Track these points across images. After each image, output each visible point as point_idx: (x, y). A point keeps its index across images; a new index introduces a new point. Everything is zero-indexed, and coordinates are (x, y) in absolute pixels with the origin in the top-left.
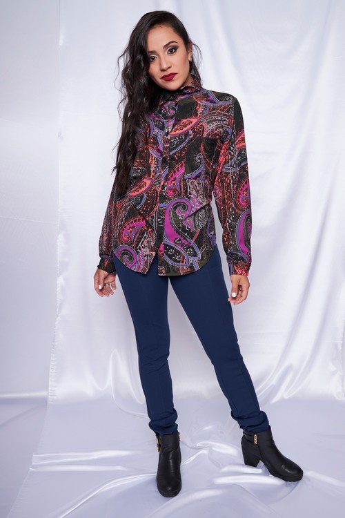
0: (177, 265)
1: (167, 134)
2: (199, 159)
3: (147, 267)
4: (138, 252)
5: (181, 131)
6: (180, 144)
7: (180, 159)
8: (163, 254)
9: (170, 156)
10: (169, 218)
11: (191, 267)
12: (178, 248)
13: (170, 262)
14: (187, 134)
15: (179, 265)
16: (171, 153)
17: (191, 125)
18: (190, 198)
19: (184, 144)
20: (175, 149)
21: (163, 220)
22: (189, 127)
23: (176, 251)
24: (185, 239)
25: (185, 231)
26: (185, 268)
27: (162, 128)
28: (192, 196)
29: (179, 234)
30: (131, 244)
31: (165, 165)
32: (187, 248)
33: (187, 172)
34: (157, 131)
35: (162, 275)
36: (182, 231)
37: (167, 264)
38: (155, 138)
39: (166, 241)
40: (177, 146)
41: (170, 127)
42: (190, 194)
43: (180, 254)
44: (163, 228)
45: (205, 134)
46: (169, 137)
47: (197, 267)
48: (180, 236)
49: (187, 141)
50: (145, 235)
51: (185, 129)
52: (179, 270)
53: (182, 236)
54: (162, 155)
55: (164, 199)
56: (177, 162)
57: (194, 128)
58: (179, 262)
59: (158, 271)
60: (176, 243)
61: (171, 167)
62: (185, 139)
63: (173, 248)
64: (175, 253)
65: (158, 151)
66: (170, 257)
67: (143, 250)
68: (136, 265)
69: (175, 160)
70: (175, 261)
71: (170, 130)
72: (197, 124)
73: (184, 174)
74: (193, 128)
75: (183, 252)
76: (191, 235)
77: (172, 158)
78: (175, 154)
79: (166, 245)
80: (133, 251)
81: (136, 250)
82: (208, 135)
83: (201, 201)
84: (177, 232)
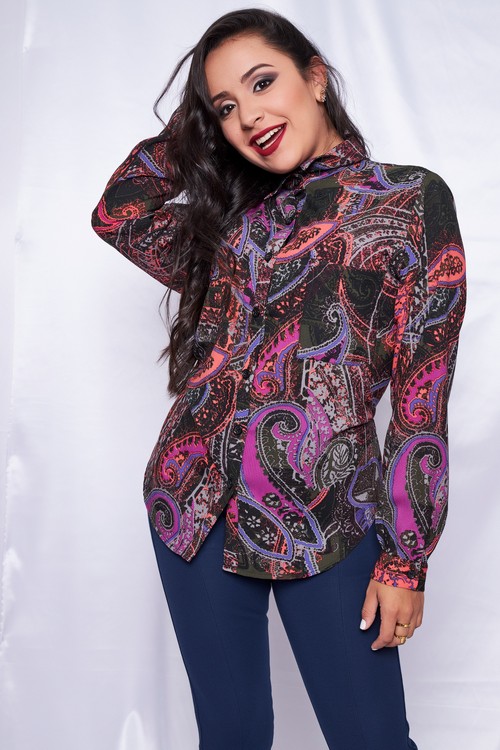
0: (264, 554)
1: (268, 257)
2: (335, 314)
3: (194, 545)
4: (184, 510)
5: (297, 251)
6: (290, 281)
7: (290, 312)
8: (236, 524)
9: (268, 306)
10: (253, 445)
11: (299, 564)
12: (271, 515)
13: (250, 546)
14: (306, 258)
15: (270, 556)
16: (270, 301)
17: (316, 238)
18: (304, 404)
19: (299, 280)
20: (279, 290)
21: (240, 447)
22: (311, 241)
23: (266, 522)
24: (288, 498)
25: (292, 483)
26: (283, 564)
27: (262, 244)
28: (310, 399)
29: (275, 485)
30: (173, 490)
31: (255, 326)
32: (293, 520)
33: (303, 343)
34: (251, 247)
35: (229, 570)
36: (283, 478)
37: (243, 548)
38: (245, 263)
39: (245, 494)
40: (284, 284)
41: (279, 243)
42: (306, 394)
43: (274, 529)
44: (238, 465)
45: (348, 260)
46: (270, 264)
47: (313, 568)
48: (277, 491)
49: (306, 272)
50: (205, 476)
51: (304, 246)
52: (268, 567)
53: (281, 491)
54: (252, 303)
55: (245, 400)
56: (283, 319)
57: (321, 246)
58: (270, 548)
59: (223, 561)
60: (267, 504)
61: (271, 330)
62: (302, 268)
63: (258, 514)
64: (263, 526)
65: (248, 292)
66: (251, 533)
67: (197, 507)
68: (178, 536)
69: (279, 315)
70: (262, 544)
71: (277, 249)
72: (330, 235)
73: (295, 348)
74: (319, 245)
75: (281, 526)
76: (307, 496)
77: (273, 312)
78: (277, 302)
79: (243, 506)
80: (175, 505)
81: (182, 504)
82: (357, 261)
83: (332, 415)
84: (270, 479)
